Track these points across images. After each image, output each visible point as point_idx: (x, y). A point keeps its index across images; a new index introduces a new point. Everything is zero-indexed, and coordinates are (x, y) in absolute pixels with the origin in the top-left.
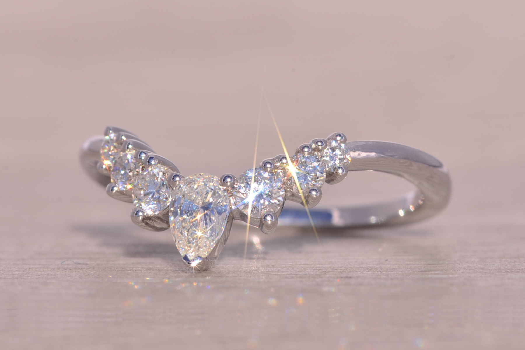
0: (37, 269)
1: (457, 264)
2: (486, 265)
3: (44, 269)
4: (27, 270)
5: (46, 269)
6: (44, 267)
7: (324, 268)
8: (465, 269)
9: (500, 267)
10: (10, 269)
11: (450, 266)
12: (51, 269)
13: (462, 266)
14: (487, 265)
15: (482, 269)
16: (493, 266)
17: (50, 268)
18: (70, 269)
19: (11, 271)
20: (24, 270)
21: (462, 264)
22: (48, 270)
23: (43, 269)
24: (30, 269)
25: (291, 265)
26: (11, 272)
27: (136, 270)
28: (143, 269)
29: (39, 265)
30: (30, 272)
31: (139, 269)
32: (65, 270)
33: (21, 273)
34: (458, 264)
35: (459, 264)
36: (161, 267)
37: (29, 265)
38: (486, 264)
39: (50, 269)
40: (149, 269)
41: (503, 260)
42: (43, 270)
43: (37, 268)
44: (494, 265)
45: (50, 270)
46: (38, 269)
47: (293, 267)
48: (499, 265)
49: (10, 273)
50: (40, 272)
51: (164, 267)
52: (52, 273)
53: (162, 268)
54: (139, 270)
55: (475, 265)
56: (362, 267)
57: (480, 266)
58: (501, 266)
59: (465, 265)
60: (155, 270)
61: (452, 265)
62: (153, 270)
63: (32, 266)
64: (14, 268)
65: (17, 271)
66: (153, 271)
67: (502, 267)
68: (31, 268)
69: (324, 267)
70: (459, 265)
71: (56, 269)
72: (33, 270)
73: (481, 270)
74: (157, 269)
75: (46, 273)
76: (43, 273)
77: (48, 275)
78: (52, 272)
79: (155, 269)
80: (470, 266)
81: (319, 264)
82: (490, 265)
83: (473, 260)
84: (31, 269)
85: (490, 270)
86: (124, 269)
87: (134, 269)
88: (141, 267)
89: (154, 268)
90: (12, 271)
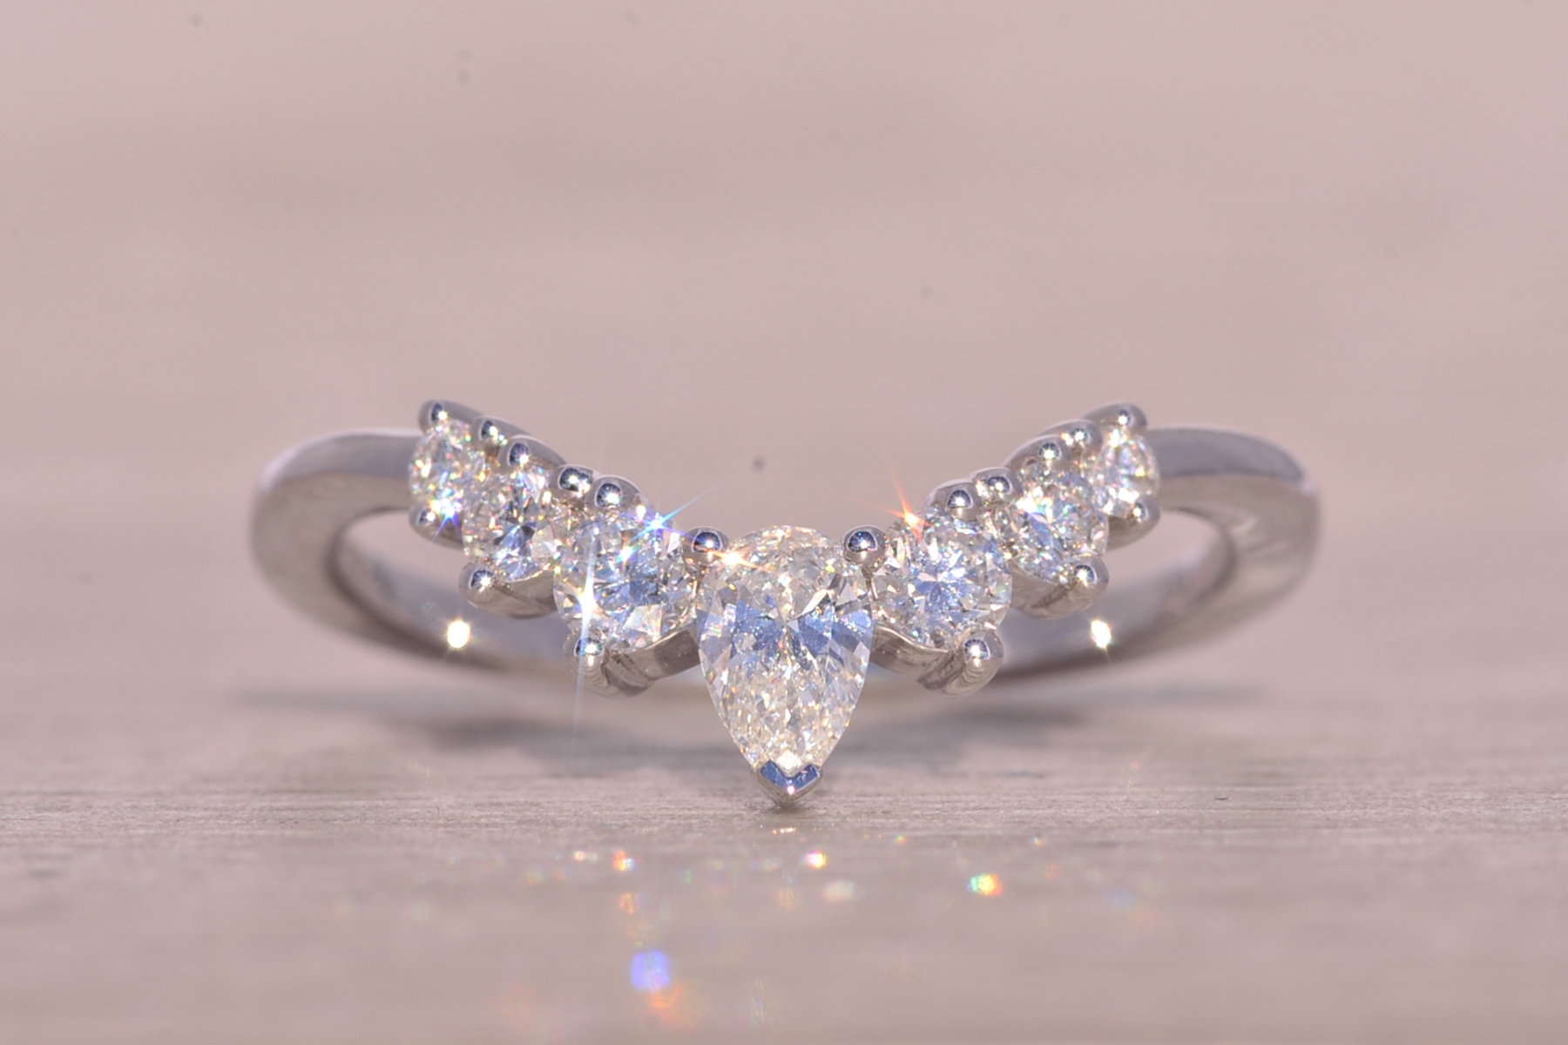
0: (200, 822)
1: (1421, 808)
2: (1505, 810)
3: (221, 822)
4: (171, 823)
5: (226, 822)
6: (222, 816)
7: (1035, 820)
8: (1444, 820)
9: (1545, 816)
10: (121, 822)
11: (1402, 814)
12: (239, 822)
13: (1435, 814)
14: (1509, 809)
15: (1495, 821)
16: (1527, 812)
17: (236, 819)
18: (296, 822)
19: (123, 826)
20: (162, 823)
21: (1437, 807)
22: (232, 823)
23: (217, 821)
24: (178, 821)
25: (937, 809)
26: (123, 828)
27: (487, 825)
28: (507, 822)
29: (205, 809)
30: (178, 828)
31: (497, 820)
32: (281, 823)
33: (152, 831)
34: (1423, 806)
35: (1429, 808)
36: (561, 816)
37: (176, 809)
38: (1507, 807)
39: (237, 822)
40: (525, 822)
41: (1556, 796)
42: (218, 824)
43: (200, 819)
44: (1529, 810)
45: (238, 824)
46: (203, 821)
47: (944, 816)
48: (1545, 811)
49: (121, 833)
50: (208, 829)
51: (567, 816)
52: (243, 832)
53: (562, 818)
54: (497, 823)
55: (1475, 810)
56: (1147, 817)
57: (1487, 812)
58: (1549, 813)
59: (1446, 811)
60: (543, 823)
61: (1407, 809)
62: (538, 825)
63: (183, 814)
64: (133, 817)
65: (141, 826)
66: (538, 828)
67: (1552, 817)
68: (183, 819)
69: (1035, 817)
70: (1427, 811)
71: (254, 821)
72: (189, 823)
73: (1492, 826)
74: (549, 821)
75: (225, 833)
76: (217, 832)
77: (232, 837)
78: (243, 829)
79: (542, 821)
80: (1461, 814)
81: (1020, 809)
82: (1517, 810)
83: (1468, 796)
84: (183, 822)
85: (1517, 824)
86: (452, 822)
87: (483, 821)
88: (503, 816)
89: (539, 818)
90: (126, 826)
